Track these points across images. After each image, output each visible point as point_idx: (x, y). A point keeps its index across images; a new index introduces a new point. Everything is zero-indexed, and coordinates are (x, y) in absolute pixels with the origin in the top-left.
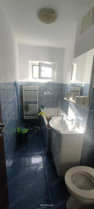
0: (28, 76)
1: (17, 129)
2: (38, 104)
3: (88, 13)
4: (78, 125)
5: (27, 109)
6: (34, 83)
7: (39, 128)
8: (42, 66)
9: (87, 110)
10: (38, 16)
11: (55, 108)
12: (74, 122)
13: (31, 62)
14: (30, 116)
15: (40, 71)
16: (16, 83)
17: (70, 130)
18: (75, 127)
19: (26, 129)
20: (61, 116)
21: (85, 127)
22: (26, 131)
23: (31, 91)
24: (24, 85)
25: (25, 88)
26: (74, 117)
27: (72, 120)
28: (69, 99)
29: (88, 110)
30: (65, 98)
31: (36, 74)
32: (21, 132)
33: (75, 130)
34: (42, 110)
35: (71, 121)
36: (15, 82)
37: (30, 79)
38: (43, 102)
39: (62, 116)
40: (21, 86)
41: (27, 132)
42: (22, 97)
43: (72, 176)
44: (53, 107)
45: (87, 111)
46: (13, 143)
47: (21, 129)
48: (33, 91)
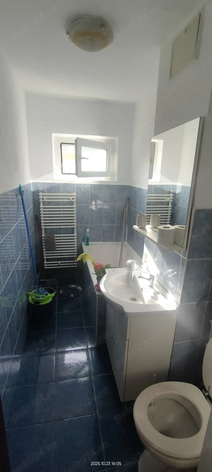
0: (51, 170)
1: (28, 296)
2: (75, 234)
3: (186, 30)
4: (164, 289)
5: (51, 245)
6: (65, 185)
7: (80, 288)
8: (82, 147)
9: (183, 257)
10: (68, 33)
11: (116, 241)
12: (155, 282)
13: (57, 137)
14: (59, 262)
15: (78, 158)
16: (23, 189)
17: (147, 302)
18: (158, 293)
19: (49, 295)
20: (126, 266)
21: (178, 294)
22: (48, 298)
23: (58, 203)
24: (43, 191)
25: (44, 197)
26: (155, 271)
27: (152, 278)
28: (143, 228)
29: (186, 259)
30: (136, 227)
31: (70, 165)
32: (37, 302)
33: (157, 302)
34: (85, 247)
35: (149, 280)
36: (20, 188)
37: (57, 177)
38: (88, 230)
39: (130, 267)
40: (36, 195)
41: (51, 299)
42: (37, 218)
43: (150, 405)
44: (110, 239)
45: (183, 260)
46: (18, 330)
47: (37, 295)
48: (64, 203)
